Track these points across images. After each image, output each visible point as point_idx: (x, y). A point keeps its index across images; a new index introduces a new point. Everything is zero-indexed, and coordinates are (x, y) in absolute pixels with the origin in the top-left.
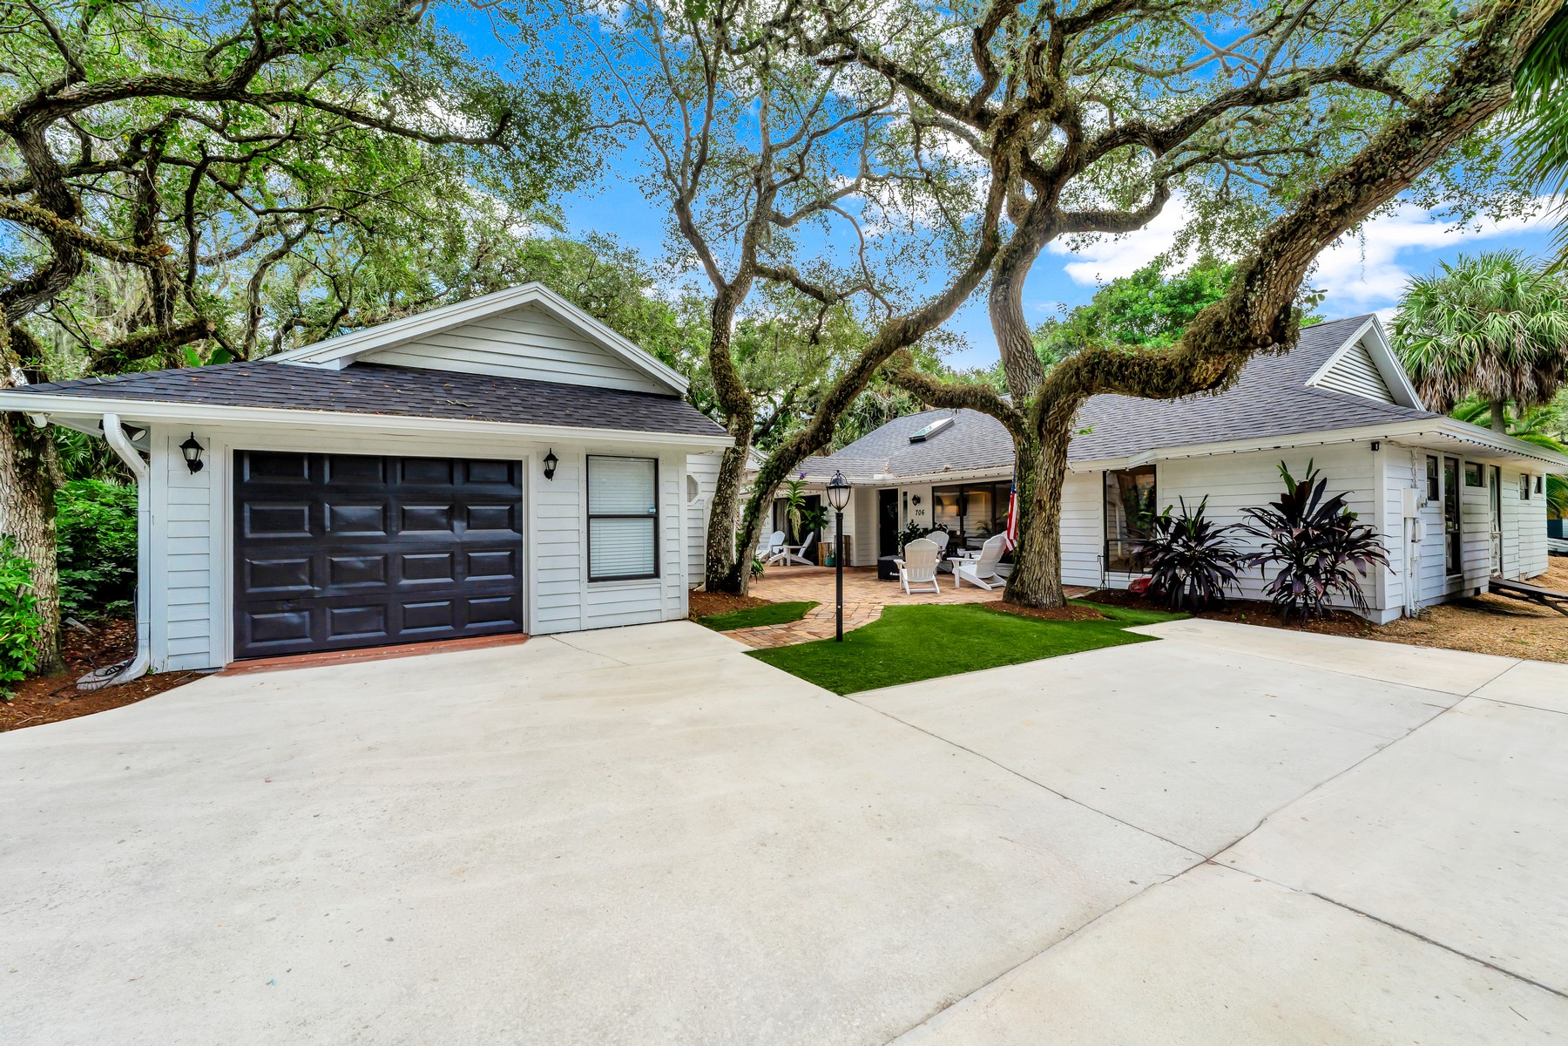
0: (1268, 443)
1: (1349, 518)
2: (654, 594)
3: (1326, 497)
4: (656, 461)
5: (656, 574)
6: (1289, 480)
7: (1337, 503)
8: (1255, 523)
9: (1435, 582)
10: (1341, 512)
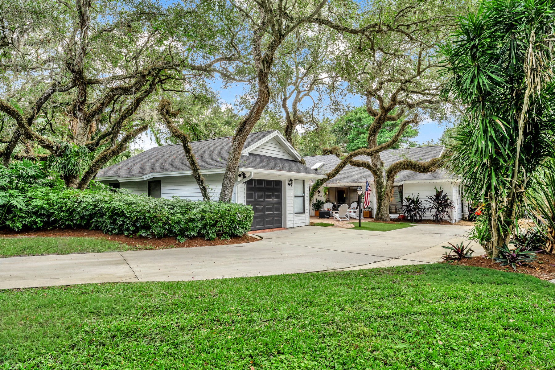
0: (432, 181)
1: (448, 199)
2: (303, 218)
3: (443, 194)
4: (304, 181)
5: (304, 212)
6: (436, 190)
7: (445, 196)
8: (429, 200)
9: (459, 215)
10: (446, 198)
